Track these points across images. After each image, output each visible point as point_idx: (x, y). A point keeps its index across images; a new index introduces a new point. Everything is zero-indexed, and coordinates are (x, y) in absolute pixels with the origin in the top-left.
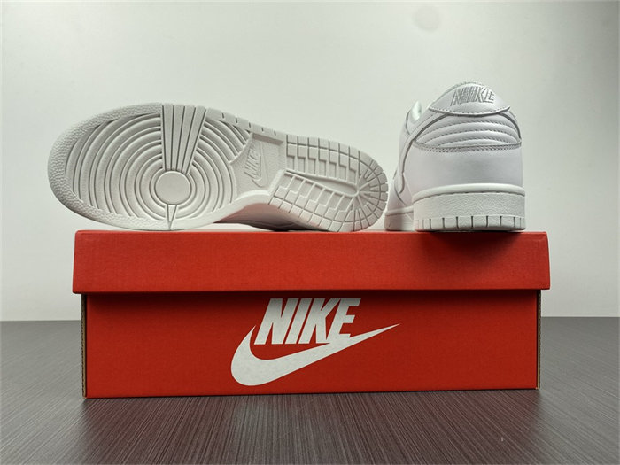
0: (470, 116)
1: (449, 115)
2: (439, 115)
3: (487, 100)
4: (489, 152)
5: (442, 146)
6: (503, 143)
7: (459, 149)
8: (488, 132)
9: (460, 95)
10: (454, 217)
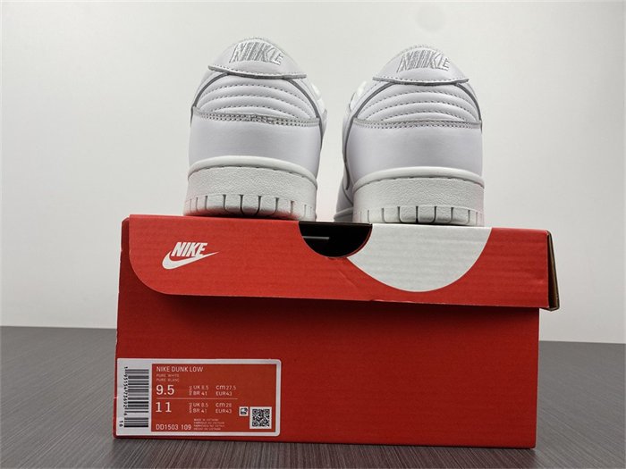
0: (419, 84)
1: (395, 83)
2: (383, 84)
3: (441, 66)
4: (440, 128)
5: (385, 120)
6: (459, 120)
7: (405, 123)
8: (441, 104)
9: (409, 59)
10: (396, 207)
